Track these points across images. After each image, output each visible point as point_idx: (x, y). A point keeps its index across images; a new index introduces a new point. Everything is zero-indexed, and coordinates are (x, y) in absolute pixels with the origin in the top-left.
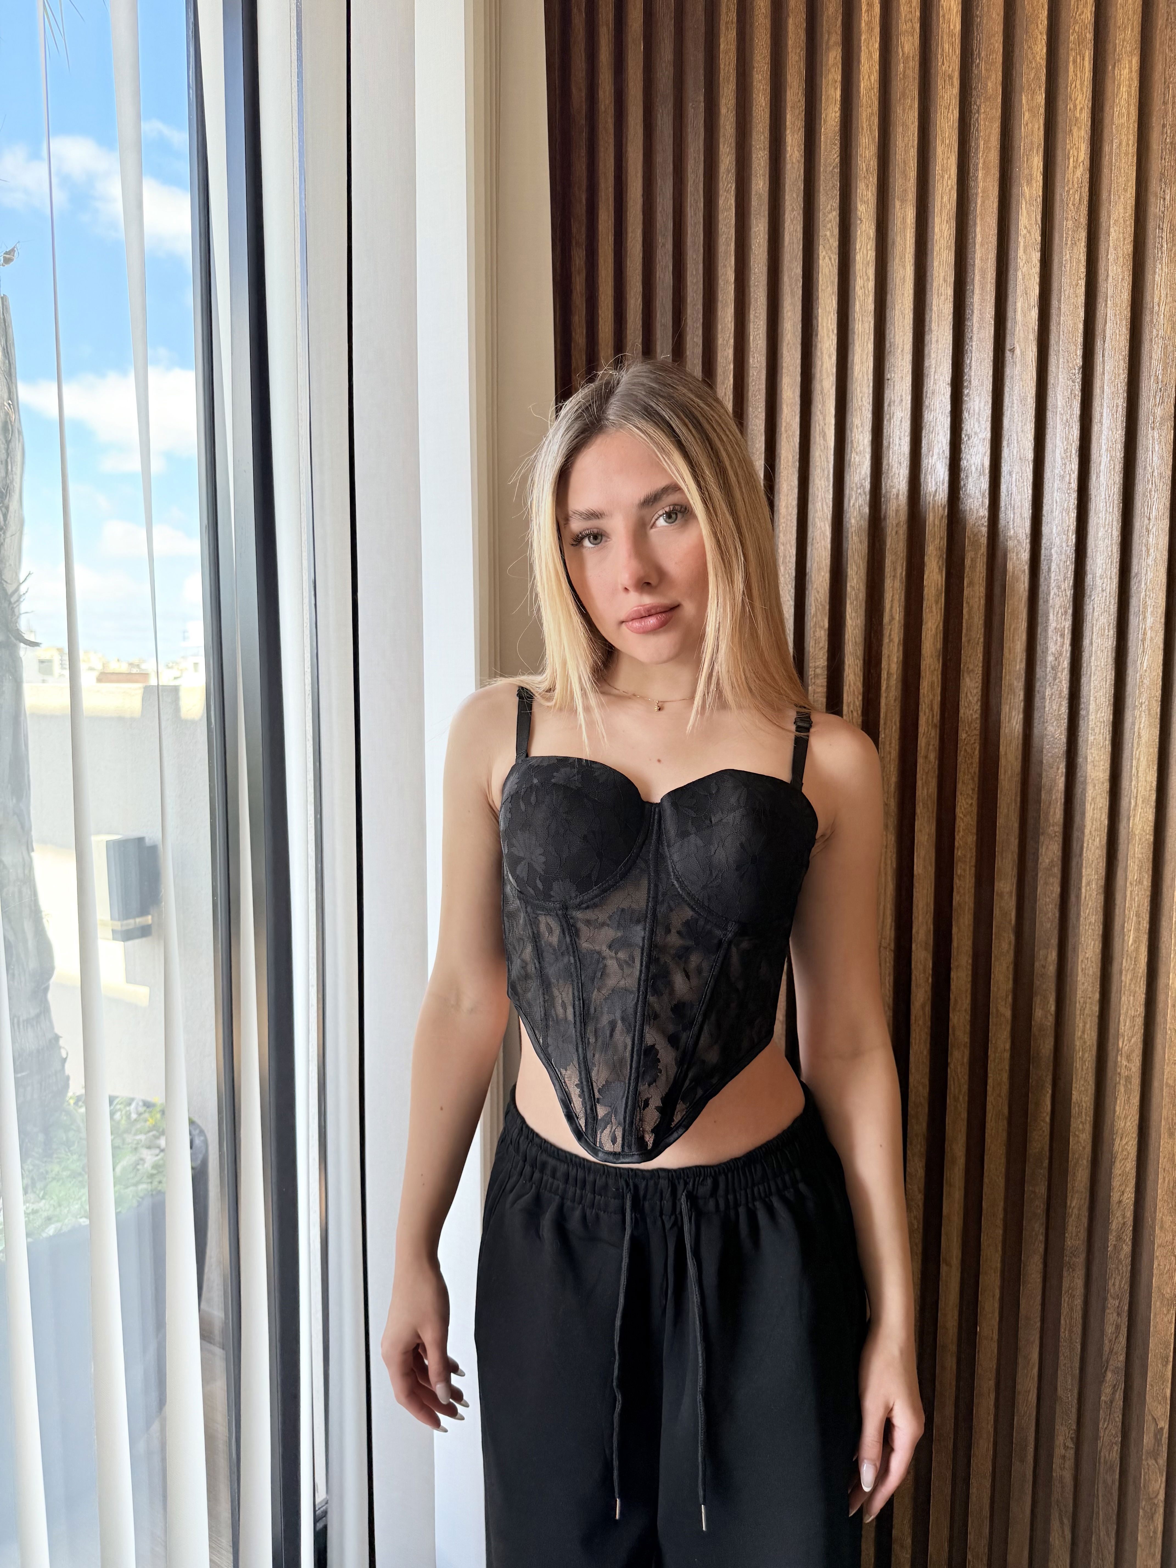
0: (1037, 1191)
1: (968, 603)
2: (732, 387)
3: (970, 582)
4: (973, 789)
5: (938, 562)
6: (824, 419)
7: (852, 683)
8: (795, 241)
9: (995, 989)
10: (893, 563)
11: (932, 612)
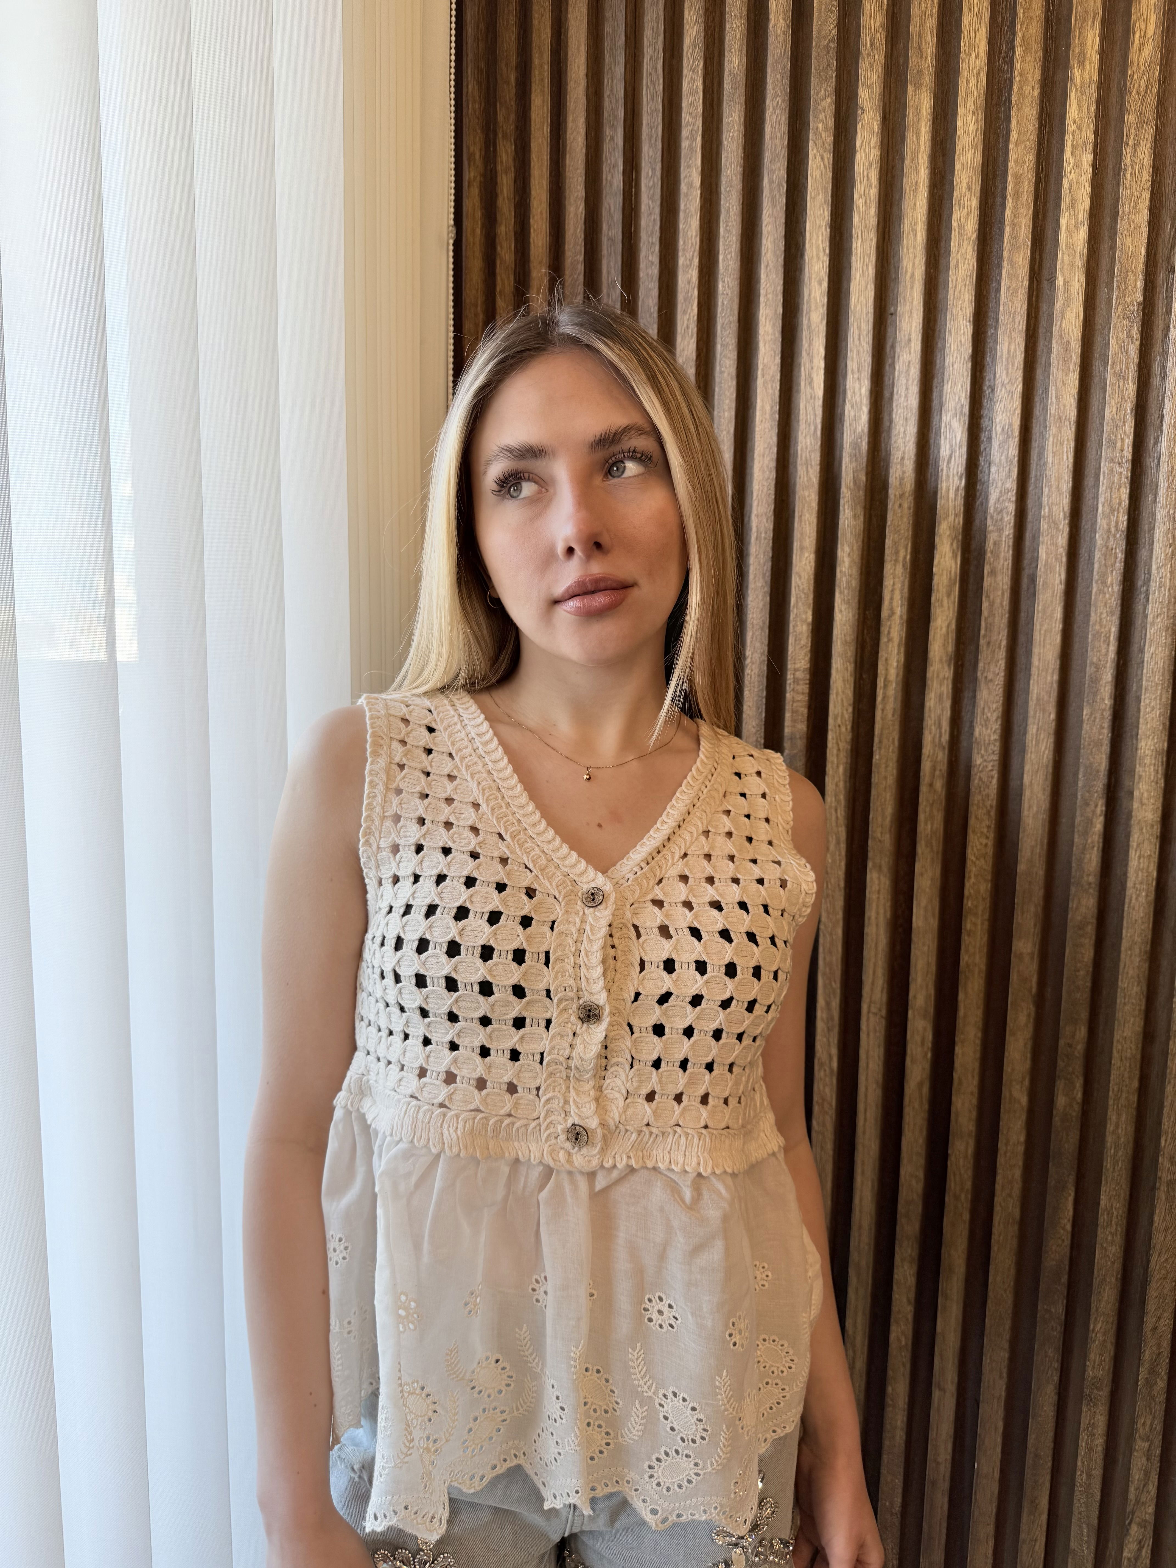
0: (1053, 1310)
1: (988, 596)
2: (696, 318)
3: (992, 571)
4: (989, 827)
5: (952, 544)
6: (811, 361)
7: (840, 691)
8: (779, 135)
9: (1009, 1070)
10: (895, 543)
11: (942, 606)
